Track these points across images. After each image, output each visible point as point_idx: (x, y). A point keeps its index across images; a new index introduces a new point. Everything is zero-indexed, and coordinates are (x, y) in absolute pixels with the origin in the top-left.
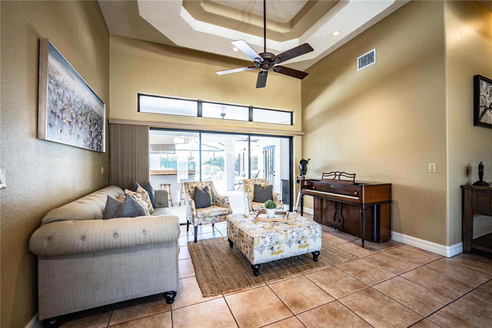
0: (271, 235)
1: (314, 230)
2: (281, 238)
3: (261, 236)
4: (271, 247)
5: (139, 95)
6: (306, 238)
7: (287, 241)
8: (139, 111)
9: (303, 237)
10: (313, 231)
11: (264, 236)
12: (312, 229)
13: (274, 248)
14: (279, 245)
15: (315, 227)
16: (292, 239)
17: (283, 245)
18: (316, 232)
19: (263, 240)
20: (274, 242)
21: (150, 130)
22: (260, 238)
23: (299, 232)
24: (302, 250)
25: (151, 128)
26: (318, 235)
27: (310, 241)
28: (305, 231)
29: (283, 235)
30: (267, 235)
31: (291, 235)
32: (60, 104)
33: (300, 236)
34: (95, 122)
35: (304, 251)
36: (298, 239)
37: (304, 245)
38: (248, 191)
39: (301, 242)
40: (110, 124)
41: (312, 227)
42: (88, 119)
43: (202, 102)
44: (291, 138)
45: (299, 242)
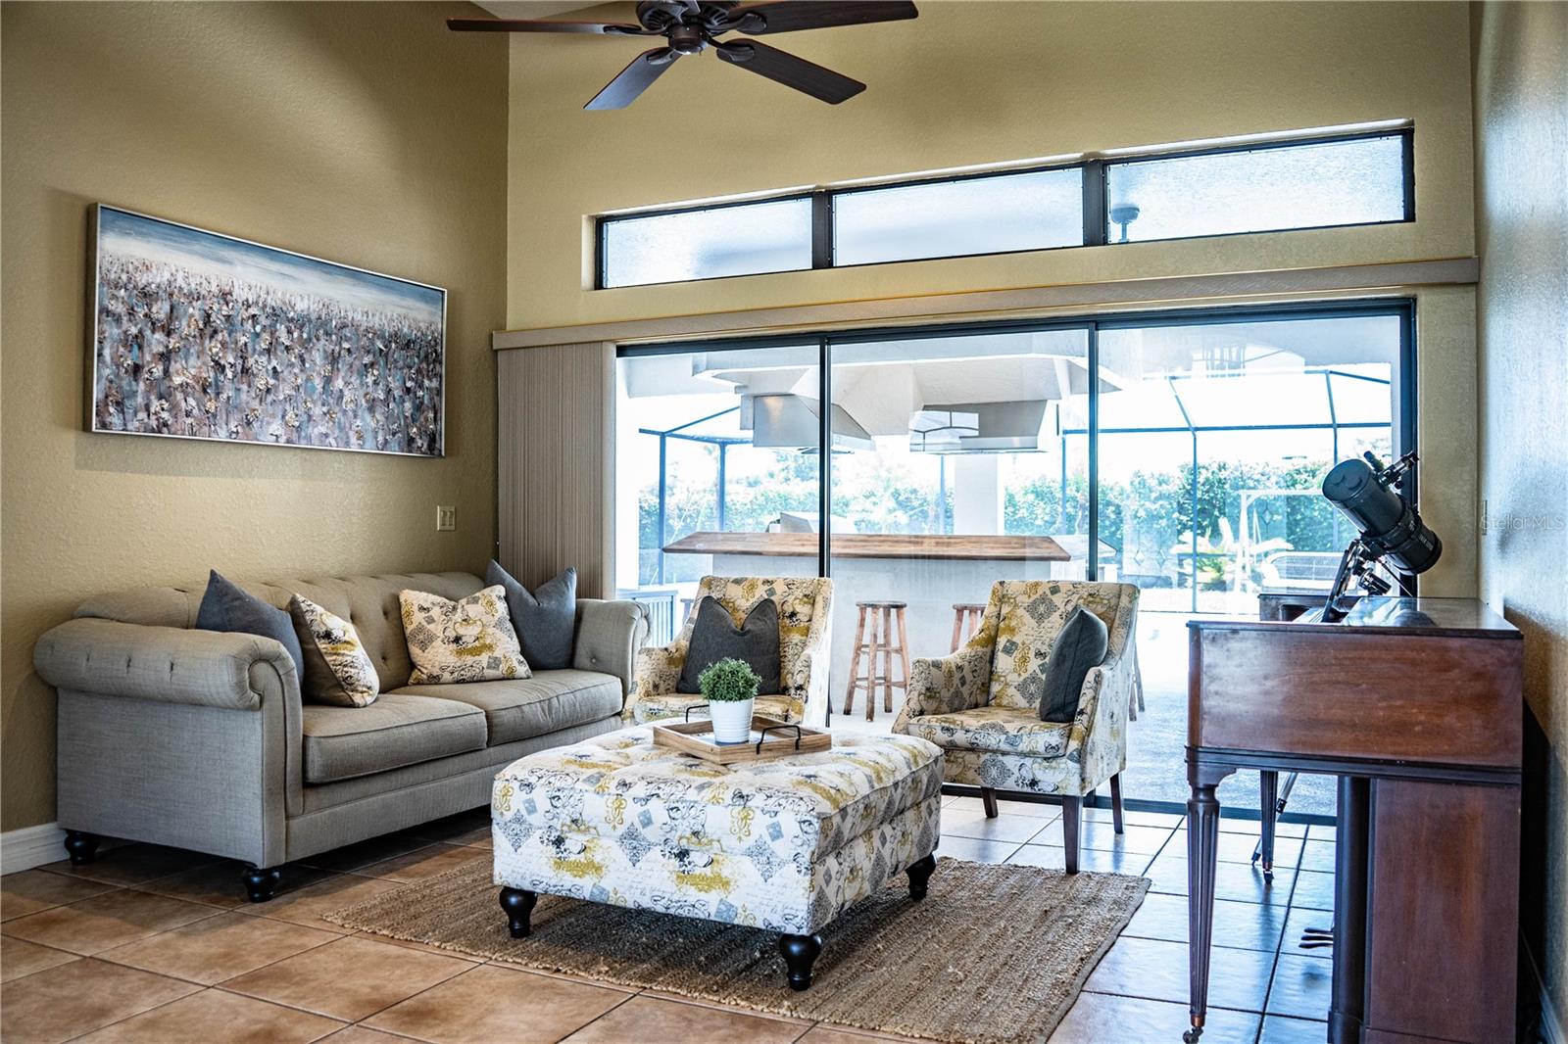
0: (558, 784)
1: (768, 820)
2: (594, 806)
3: (519, 779)
4: (558, 833)
5: (600, 223)
6: (716, 844)
7: (621, 830)
8: (599, 284)
9: (695, 834)
10: (760, 825)
11: (533, 779)
12: (758, 812)
13: (568, 844)
14: (588, 837)
15: (777, 809)
16: (640, 829)
17: (604, 842)
18: (777, 834)
19: (524, 795)
20: (565, 817)
21: (618, 356)
22: (516, 784)
23: (679, 805)
24: (692, 894)
25: (622, 351)
26: (783, 849)
27: (742, 871)
28: (710, 808)
29: (606, 797)
30: (542, 781)
31: (639, 808)
32: (156, 341)
33: (684, 828)
34: (367, 360)
35: (707, 905)
36: (674, 837)
37: (704, 878)
38: (1000, 646)
39: (693, 856)
40: (496, 351)
41: (759, 800)
42: (317, 357)
43: (831, 193)
44: (1406, 308)
45: (682, 855)
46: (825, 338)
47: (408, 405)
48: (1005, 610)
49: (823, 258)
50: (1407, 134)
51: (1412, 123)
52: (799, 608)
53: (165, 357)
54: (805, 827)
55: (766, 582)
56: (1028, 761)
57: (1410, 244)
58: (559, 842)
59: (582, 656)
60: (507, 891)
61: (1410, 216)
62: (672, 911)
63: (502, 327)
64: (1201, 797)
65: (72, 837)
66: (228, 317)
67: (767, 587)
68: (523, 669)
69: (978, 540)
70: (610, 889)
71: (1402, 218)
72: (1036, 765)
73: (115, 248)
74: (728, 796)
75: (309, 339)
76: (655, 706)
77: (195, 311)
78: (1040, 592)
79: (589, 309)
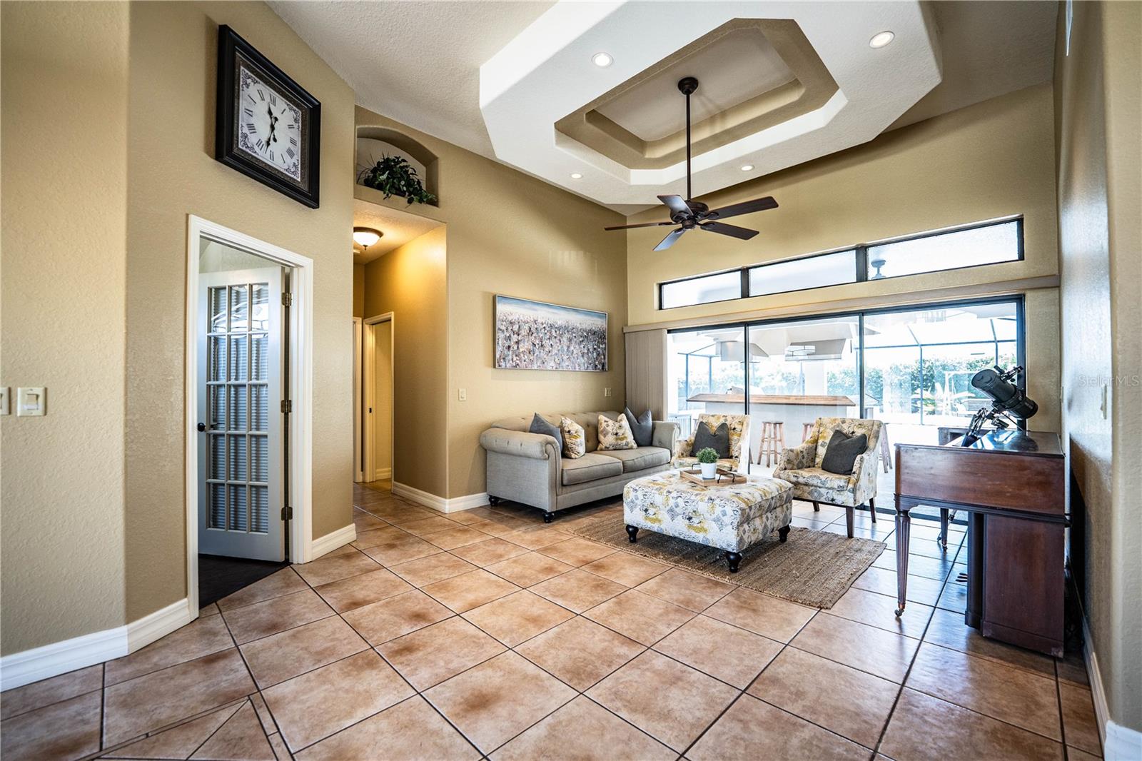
0: (646, 490)
1: (721, 509)
2: (659, 499)
3: (633, 487)
4: (646, 508)
5: (661, 286)
6: (702, 516)
7: (668, 508)
8: (660, 308)
9: (694, 511)
10: (718, 510)
11: (637, 488)
12: (718, 506)
13: (649, 511)
14: (656, 510)
15: (725, 505)
16: (675, 508)
17: (662, 512)
18: (724, 514)
19: (634, 494)
20: (648, 502)
21: (668, 333)
22: (632, 489)
23: (688, 501)
24: (693, 533)
25: (669, 331)
26: (727, 520)
27: (712, 527)
28: (700, 503)
29: (663, 496)
30: (640, 488)
31: (674, 501)
32: (515, 338)
33: (690, 509)
34: (581, 339)
35: (699, 538)
36: (687, 512)
37: (697, 528)
38: (819, 444)
39: (694, 520)
40: (624, 334)
41: (718, 501)
42: (565, 339)
43: (748, 269)
44: (1020, 299)
45: (690, 519)
46: (746, 324)
47: (595, 354)
48: (822, 429)
49: (745, 294)
50: (1020, 221)
51: (1023, 215)
52: (736, 427)
53: (517, 343)
54: (735, 512)
55: (724, 416)
56: (831, 491)
57: (1021, 269)
58: (646, 510)
59: (656, 441)
60: (628, 526)
61: (1021, 257)
62: (686, 539)
63: (626, 325)
64: (902, 515)
65: (491, 497)
66: (536, 328)
67: (724, 418)
68: (635, 446)
69: (814, 397)
70: (664, 528)
71: (1017, 258)
72: (834, 493)
73: (502, 308)
74: (706, 499)
75: (562, 334)
76: (682, 461)
77: (526, 327)
78: (837, 422)
79: (656, 317)
